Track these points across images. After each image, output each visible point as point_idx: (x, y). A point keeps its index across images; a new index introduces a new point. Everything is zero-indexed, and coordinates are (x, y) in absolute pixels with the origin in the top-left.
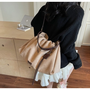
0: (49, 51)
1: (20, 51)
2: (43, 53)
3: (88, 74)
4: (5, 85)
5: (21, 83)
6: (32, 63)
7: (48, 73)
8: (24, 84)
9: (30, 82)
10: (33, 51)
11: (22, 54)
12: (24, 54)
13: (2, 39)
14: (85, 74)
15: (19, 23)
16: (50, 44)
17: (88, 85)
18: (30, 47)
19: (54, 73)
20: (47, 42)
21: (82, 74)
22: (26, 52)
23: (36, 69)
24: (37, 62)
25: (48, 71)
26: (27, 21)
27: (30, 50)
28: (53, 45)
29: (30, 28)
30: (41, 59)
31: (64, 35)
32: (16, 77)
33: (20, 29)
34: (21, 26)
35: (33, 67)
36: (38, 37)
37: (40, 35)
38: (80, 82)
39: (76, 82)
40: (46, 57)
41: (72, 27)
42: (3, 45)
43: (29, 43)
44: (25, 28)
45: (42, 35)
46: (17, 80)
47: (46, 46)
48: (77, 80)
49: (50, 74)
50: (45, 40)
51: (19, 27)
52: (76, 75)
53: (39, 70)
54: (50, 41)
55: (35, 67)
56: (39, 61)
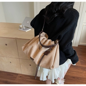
0: (50, 49)
1: (23, 49)
2: (44, 50)
3: (85, 72)
4: (7, 81)
5: (22, 79)
6: (34, 59)
7: (48, 68)
8: (24, 80)
9: (30, 79)
10: (35, 49)
11: (25, 51)
12: (27, 52)
13: (5, 39)
14: (82, 71)
15: (21, 24)
16: (50, 42)
17: (85, 82)
18: (33, 45)
19: (54, 68)
20: (47, 40)
21: (79, 72)
22: (29, 50)
23: (37, 64)
24: (39, 58)
25: (49, 66)
26: (28, 22)
27: (32, 47)
28: (53, 43)
29: (31, 29)
30: (42, 56)
31: (62, 34)
32: (17, 74)
33: (21, 30)
34: (22, 27)
35: (34, 63)
36: (40, 36)
37: (41, 35)
38: (77, 79)
39: (73, 79)
40: (46, 53)
41: (69, 28)
42: (6, 45)
43: (31, 42)
44: (26, 29)
45: (43, 34)
46: (18, 76)
47: (47, 44)
48: (74, 78)
49: (50, 69)
50: (46, 39)
51: (20, 28)
52: (74, 72)
53: (40, 65)
54: (50, 40)
55: (37, 63)
56: (40, 57)
